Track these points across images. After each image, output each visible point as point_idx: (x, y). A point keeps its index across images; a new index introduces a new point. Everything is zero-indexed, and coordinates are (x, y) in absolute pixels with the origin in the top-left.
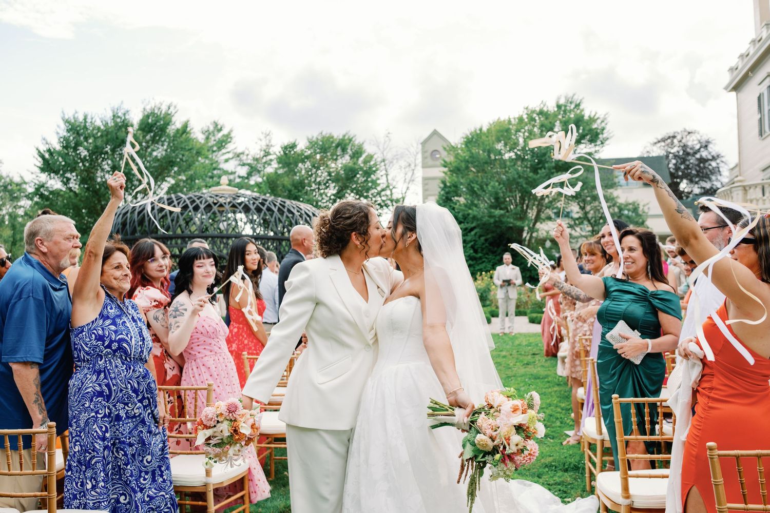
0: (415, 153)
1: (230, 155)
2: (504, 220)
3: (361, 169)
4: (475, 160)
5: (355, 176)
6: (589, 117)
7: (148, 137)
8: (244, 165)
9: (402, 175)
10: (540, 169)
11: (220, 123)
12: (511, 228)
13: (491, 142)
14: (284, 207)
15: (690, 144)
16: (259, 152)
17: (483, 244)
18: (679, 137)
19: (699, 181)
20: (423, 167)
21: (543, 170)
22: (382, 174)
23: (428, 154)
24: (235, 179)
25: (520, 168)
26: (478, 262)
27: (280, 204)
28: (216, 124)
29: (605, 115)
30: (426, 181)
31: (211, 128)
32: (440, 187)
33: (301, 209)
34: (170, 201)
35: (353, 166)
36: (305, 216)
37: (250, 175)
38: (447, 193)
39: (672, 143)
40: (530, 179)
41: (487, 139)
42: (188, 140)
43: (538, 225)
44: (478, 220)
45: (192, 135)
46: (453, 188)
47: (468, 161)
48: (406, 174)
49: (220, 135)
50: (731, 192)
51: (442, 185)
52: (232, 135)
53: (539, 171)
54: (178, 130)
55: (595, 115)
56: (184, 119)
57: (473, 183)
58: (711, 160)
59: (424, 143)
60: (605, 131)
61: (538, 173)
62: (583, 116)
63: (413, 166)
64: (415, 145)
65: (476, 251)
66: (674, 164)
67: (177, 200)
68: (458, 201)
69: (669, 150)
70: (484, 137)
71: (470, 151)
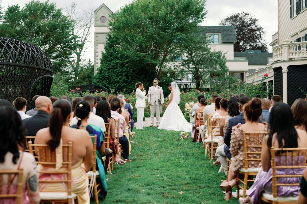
0: (90, 17)
2: (145, 59)
3: (59, 25)
4: (129, 23)
5: (56, 29)
9: (82, 30)
10: (168, 29)
12: (148, 64)
15: (246, 20)
17: (132, 74)
18: (240, 17)
19: (250, 42)
20: (95, 26)
23: (99, 18)
26: (129, 84)
30: (97, 35)
32: (107, 39)
35: (54, 23)
38: (111, 42)
39: (236, 19)
43: (164, 64)
44: (129, 58)
46: (115, 39)
47: (124, 23)
48: (84, 30)
50: (281, 48)
51: (108, 37)
57: (127, 36)
58: (257, 30)
59: (97, 11)
61: (166, 32)
63: (89, 25)
64: (90, 12)
65: (128, 78)
66: (237, 32)
68: (118, 47)
69: (234, 24)
70: (134, 9)
71: (126, 17)
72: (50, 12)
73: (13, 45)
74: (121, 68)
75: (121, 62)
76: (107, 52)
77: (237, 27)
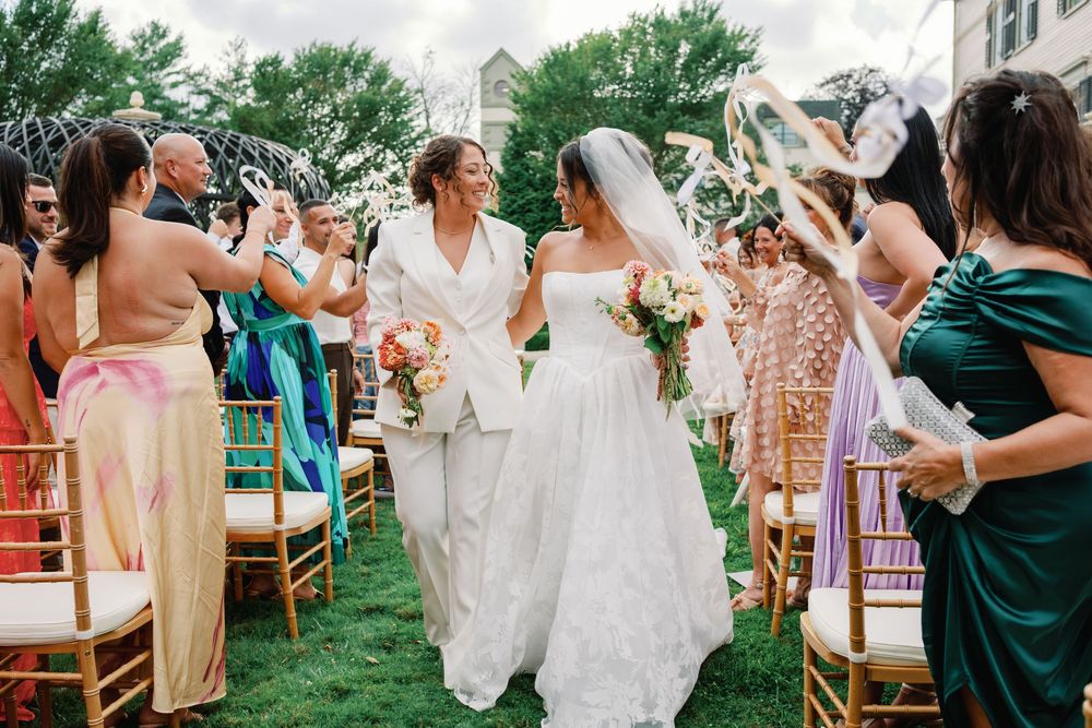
0: (470, 84)
1: (180, 78)
3: (385, 102)
4: (560, 93)
5: (376, 113)
6: (733, 32)
7: (33, 37)
8: (200, 93)
9: (451, 118)
10: (659, 109)
11: (163, 23)
13: (585, 65)
14: (236, 145)
15: (871, 87)
16: (225, 73)
18: (856, 77)
20: (483, 106)
21: (662, 112)
22: (417, 110)
23: (490, 86)
24: (189, 114)
25: (627, 110)
27: (230, 140)
28: (155, 27)
29: (757, 31)
30: (488, 127)
31: (148, 32)
32: (507, 136)
33: (267, 150)
34: (32, 128)
35: (372, 97)
36: (273, 162)
37: (211, 108)
38: (518, 145)
39: (846, 85)
40: (643, 126)
41: (580, 61)
42: (100, 42)
45: (107, 36)
46: (527, 137)
47: (550, 95)
48: (457, 117)
49: (163, 43)
51: (510, 133)
52: (183, 44)
53: (657, 113)
54: (81, 27)
55: (741, 31)
56: (92, 9)
57: (556, 128)
59: (485, 69)
60: (755, 56)
61: (655, 116)
62: (724, 31)
63: (467, 104)
64: (471, 72)
66: (848, 117)
67: (44, 127)
68: (534, 157)
69: (841, 95)
70: (573, 58)
71: (553, 80)
72: (361, 70)
73: (224, 146)
74: (542, 211)
75: (541, 197)
76: (507, 170)
77: (849, 104)
